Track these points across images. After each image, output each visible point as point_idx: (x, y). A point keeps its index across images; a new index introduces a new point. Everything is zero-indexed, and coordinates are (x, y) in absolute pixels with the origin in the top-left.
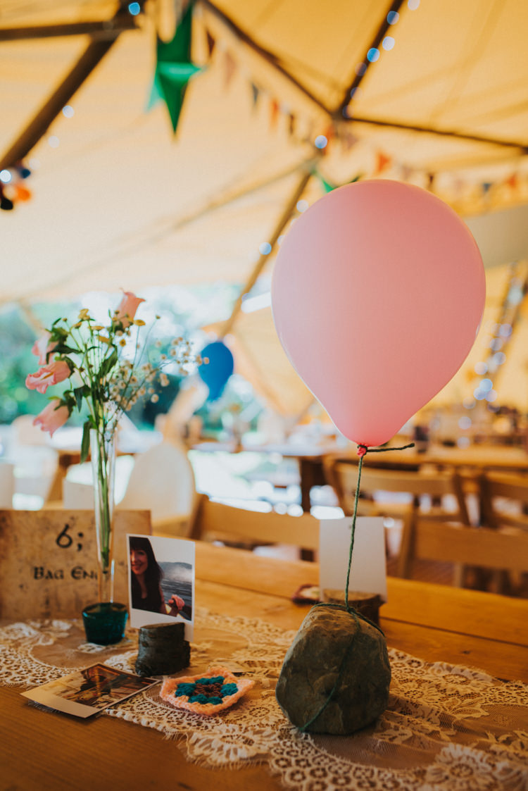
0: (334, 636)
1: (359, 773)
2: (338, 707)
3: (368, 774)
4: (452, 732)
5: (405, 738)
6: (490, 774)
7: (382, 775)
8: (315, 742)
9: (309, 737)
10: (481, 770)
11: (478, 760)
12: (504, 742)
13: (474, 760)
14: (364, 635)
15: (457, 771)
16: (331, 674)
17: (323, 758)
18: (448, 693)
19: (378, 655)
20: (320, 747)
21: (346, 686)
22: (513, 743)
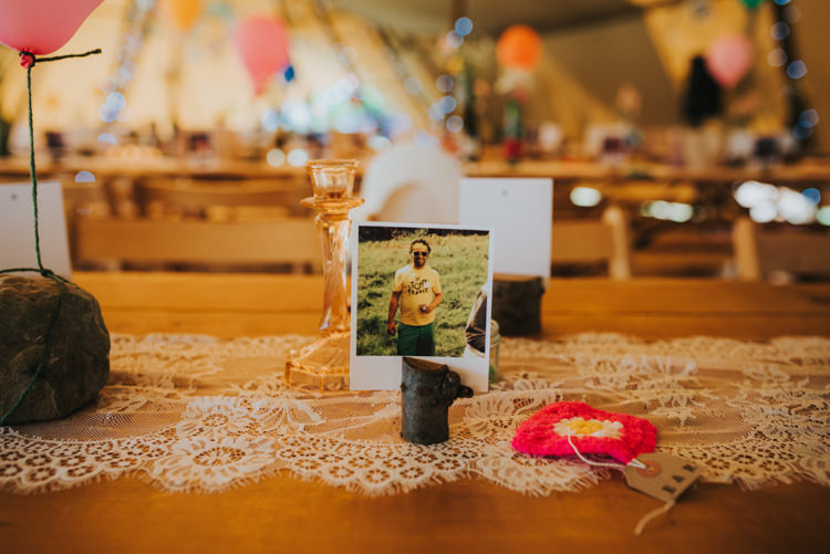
0: (33, 300)
1: (92, 449)
2: (48, 386)
3: (106, 447)
4: (191, 390)
5: (139, 405)
6: (247, 416)
7: (124, 444)
8: (21, 433)
9: (10, 429)
10: (236, 415)
11: (231, 407)
12: (250, 388)
13: (227, 409)
14: (72, 295)
15: (210, 422)
16: (34, 347)
17: (38, 445)
18: (172, 359)
19: (93, 318)
20: (31, 436)
21: (57, 359)
22: (260, 387)
